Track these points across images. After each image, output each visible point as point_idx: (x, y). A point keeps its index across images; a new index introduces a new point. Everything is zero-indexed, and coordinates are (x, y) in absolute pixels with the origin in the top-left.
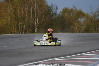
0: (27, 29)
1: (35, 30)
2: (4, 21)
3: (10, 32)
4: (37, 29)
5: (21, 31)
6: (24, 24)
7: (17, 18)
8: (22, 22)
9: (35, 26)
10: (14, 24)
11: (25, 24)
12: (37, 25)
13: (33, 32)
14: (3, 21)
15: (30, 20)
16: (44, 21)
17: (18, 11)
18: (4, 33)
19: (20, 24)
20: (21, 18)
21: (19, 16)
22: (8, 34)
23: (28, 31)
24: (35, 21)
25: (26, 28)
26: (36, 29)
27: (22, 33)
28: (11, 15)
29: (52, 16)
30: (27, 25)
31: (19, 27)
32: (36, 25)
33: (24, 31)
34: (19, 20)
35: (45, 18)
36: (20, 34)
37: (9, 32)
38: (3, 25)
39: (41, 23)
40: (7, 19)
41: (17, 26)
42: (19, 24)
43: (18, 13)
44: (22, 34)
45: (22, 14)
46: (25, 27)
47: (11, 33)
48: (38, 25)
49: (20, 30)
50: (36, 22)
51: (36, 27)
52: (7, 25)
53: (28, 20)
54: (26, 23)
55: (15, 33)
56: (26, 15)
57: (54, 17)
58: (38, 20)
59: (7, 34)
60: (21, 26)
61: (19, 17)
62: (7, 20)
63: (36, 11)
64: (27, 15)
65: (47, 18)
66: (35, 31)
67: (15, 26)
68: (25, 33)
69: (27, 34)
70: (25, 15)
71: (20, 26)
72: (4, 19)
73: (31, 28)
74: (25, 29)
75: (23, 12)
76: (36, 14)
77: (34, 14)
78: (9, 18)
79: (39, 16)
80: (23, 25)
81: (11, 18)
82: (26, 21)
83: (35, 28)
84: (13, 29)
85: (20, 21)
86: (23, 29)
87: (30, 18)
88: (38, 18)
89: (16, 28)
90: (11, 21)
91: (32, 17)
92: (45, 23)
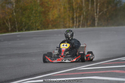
2: (56, 13)
3: (64, 25)
4: (97, 21)
5: (77, 24)
7: (71, 8)
8: (79, 13)
10: (69, 16)
12: (98, 17)
13: (93, 25)
14: (54, 13)
15: (89, 10)
16: (106, 11)
18: (57, 28)
19: (76, 16)
20: (77, 8)
21: (75, 6)
22: (62, 28)
23: (86, 24)
24: (95, 11)
25: (84, 21)
27: (79, 27)
28: (64, 5)
29: (116, 5)
30: (84, 17)
31: (75, 19)
32: (96, 17)
33: (81, 24)
34: (75, 11)
35: (107, 7)
36: (76, 28)
38: (55, 17)
39: (102, 14)
41: (73, 19)
43: (73, 3)
44: (79, 29)
45: (78, 3)
46: (82, 19)
47: (65, 27)
51: (96, 19)
52: (60, 17)
53: (86, 11)
54: (83, 14)
55: (69, 27)
58: (98, 10)
59: (60, 28)
60: (78, 18)
62: (60, 11)
65: (110, 7)
66: (95, 24)
67: (71, 18)
69: (85, 28)
72: (56, 10)
73: (90, 21)
75: (79, 1)
77: (94, 2)
78: (62, 8)
79: (100, 4)
80: (80, 16)
81: (65, 8)
82: (83, 12)
84: (68, 22)
86: (79, 21)
87: (89, 7)
88: (98, 7)
89: (71, 21)
90: (65, 12)
91: (91, 6)
92: (108, 14)
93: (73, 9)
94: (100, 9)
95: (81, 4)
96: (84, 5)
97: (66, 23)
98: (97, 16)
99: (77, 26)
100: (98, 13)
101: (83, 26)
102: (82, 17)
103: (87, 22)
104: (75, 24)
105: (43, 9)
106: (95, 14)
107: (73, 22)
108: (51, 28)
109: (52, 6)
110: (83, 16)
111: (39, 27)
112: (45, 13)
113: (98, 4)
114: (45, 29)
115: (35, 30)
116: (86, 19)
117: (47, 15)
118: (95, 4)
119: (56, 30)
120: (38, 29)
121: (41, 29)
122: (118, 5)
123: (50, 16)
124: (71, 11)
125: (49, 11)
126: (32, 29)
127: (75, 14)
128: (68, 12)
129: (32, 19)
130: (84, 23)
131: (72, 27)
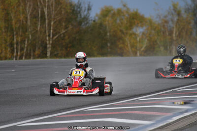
0: (30, 50)
1: (47, 51)
4: (50, 49)
5: (19, 53)
6: (25, 41)
7: (9, 29)
8: (21, 36)
9: (46, 44)
10: (6, 41)
11: (27, 40)
12: (51, 42)
13: (43, 55)
15: (37, 31)
16: (63, 33)
17: (13, 15)
19: (17, 41)
20: (19, 28)
21: (15, 25)
23: (32, 54)
24: (47, 34)
25: (29, 49)
26: (49, 50)
27: (21, 58)
29: (80, 23)
30: (30, 42)
31: (15, 46)
32: (48, 42)
33: (24, 54)
34: (15, 33)
35: (66, 28)
36: (16, 59)
39: (58, 37)
41: (11, 45)
42: (15, 40)
43: (12, 19)
44: (21, 60)
45: (20, 20)
46: (26, 46)
48: (53, 41)
49: (17, 52)
50: (49, 36)
51: (48, 46)
53: (33, 32)
54: (29, 38)
55: (6, 58)
56: (29, 23)
57: (83, 26)
58: (52, 31)
60: (19, 44)
61: (13, 26)
63: (48, 15)
64: (31, 22)
65: (70, 27)
66: (46, 54)
67: (8, 44)
68: (26, 58)
69: (31, 61)
70: (26, 22)
71: (17, 44)
73: (39, 48)
74: (27, 50)
75: (22, 17)
76: (49, 19)
77: (45, 19)
79: (54, 23)
80: (23, 41)
82: (29, 35)
83: (46, 47)
84: (4, 49)
85: (17, 34)
86: (22, 49)
87: (37, 27)
88: (52, 28)
89: (9, 49)
91: (40, 25)
92: (67, 37)
93: (12, 30)
94: (54, 30)
95: (25, 22)
98: (49, 40)
99: (18, 57)
100: (51, 37)
101: (28, 56)
102: (26, 42)
103: (34, 51)
104: (15, 54)
106: (47, 38)
107: (12, 51)
110: (28, 42)
113: (52, 23)
116: (33, 46)
118: (47, 21)
122: (83, 24)
124: (9, 34)
127: (15, 37)
128: (4, 34)
130: (29, 52)
131: (11, 58)
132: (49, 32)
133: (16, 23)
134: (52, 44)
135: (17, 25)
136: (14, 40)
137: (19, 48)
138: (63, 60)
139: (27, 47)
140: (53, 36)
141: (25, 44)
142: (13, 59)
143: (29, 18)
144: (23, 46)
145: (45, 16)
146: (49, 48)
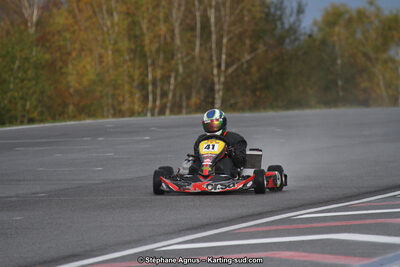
0: (181, 96)
1: (214, 98)
2: (88, 67)
3: (114, 109)
4: (221, 93)
5: (158, 103)
6: (170, 77)
7: (139, 53)
8: (162, 68)
9: (213, 83)
10: (131, 77)
11: (173, 75)
12: (222, 79)
13: (207, 106)
14: (84, 67)
15: (193, 58)
16: (247, 62)
17: (144, 25)
18: (91, 115)
19: (154, 78)
20: (158, 51)
21: (150, 47)
22: (108, 117)
23: (184, 104)
24: (215, 63)
25: (178, 94)
26: (218, 96)
27: (162, 112)
28: (116, 42)
29: (281, 40)
30: (179, 79)
31: (150, 88)
32: (216, 80)
33: (169, 105)
34: (149, 61)
35: (253, 49)
36: (153, 115)
37: (112, 111)
38: (85, 81)
39: (236, 70)
40: (101, 56)
41: (143, 86)
42: (150, 76)
43: (143, 34)
44: (163, 117)
45: (159, 36)
46: (172, 87)
47: (119, 113)
48: (226, 77)
49: (154, 101)
50: (219, 66)
51: (217, 87)
52: (101, 81)
53: (185, 60)
54: (177, 71)
55: (132, 114)
57: (288, 46)
58: (224, 57)
59: (103, 117)
60: (159, 84)
61: (147, 49)
62: (101, 62)
63: (216, 24)
64: (181, 39)
65: (261, 48)
66: (213, 104)
67: (135, 84)
68: (172, 112)
69: (183, 117)
70: (173, 38)
71: (154, 84)
72: (89, 59)
73: (198, 92)
74: (174, 96)
75: (163, 29)
76: (217, 33)
77: (210, 33)
78: (110, 52)
79: (230, 40)
80: (166, 78)
81: (116, 51)
82: (177, 64)
83: (212, 90)
84: (127, 96)
85: (153, 64)
86: (164, 94)
87: (193, 50)
88: (224, 50)
89: (138, 95)
90: (116, 66)
91: (201, 45)
92: (254, 69)
93: (143, 56)
94: (229, 55)
95: (169, 40)
96: (178, 42)
97: (121, 99)
98: (219, 76)
99: (157, 110)
100: (223, 67)
101: (177, 108)
102: (172, 81)
103: (189, 98)
104: (150, 104)
105: (47, 56)
106: (215, 71)
107: (145, 98)
108: (74, 118)
109: (77, 46)
110: (176, 79)
111: (35, 115)
112: (54, 69)
113: (225, 41)
114: (54, 119)
115: (22, 123)
116: (186, 88)
117: (62, 74)
118: (214, 37)
119: (88, 121)
120: (31, 121)
121: (42, 121)
122: (287, 41)
123: (70, 78)
124: (137, 62)
125: (65, 63)
126: (12, 121)
127: (150, 69)
128: (129, 64)
129: (12, 86)
130: (178, 99)
131: (142, 113)
132: (219, 58)
133: (151, 42)
134: (225, 83)
135: (155, 46)
136: (147, 76)
137: (158, 92)
138: (247, 115)
139: (174, 90)
140: (228, 66)
141: (169, 83)
142: (146, 115)
143: (177, 31)
144: (166, 88)
145: (210, 26)
146: (219, 90)
